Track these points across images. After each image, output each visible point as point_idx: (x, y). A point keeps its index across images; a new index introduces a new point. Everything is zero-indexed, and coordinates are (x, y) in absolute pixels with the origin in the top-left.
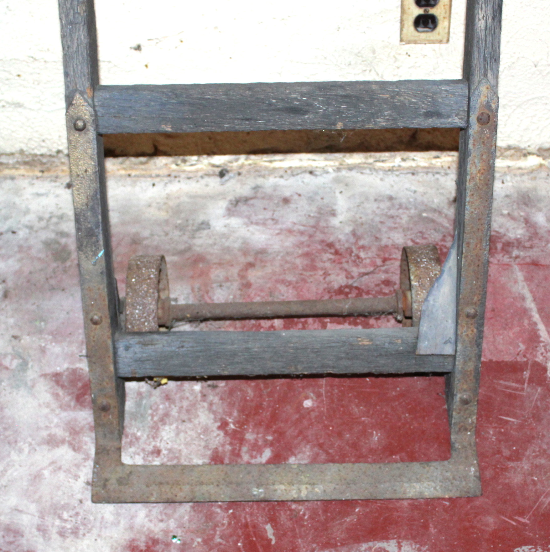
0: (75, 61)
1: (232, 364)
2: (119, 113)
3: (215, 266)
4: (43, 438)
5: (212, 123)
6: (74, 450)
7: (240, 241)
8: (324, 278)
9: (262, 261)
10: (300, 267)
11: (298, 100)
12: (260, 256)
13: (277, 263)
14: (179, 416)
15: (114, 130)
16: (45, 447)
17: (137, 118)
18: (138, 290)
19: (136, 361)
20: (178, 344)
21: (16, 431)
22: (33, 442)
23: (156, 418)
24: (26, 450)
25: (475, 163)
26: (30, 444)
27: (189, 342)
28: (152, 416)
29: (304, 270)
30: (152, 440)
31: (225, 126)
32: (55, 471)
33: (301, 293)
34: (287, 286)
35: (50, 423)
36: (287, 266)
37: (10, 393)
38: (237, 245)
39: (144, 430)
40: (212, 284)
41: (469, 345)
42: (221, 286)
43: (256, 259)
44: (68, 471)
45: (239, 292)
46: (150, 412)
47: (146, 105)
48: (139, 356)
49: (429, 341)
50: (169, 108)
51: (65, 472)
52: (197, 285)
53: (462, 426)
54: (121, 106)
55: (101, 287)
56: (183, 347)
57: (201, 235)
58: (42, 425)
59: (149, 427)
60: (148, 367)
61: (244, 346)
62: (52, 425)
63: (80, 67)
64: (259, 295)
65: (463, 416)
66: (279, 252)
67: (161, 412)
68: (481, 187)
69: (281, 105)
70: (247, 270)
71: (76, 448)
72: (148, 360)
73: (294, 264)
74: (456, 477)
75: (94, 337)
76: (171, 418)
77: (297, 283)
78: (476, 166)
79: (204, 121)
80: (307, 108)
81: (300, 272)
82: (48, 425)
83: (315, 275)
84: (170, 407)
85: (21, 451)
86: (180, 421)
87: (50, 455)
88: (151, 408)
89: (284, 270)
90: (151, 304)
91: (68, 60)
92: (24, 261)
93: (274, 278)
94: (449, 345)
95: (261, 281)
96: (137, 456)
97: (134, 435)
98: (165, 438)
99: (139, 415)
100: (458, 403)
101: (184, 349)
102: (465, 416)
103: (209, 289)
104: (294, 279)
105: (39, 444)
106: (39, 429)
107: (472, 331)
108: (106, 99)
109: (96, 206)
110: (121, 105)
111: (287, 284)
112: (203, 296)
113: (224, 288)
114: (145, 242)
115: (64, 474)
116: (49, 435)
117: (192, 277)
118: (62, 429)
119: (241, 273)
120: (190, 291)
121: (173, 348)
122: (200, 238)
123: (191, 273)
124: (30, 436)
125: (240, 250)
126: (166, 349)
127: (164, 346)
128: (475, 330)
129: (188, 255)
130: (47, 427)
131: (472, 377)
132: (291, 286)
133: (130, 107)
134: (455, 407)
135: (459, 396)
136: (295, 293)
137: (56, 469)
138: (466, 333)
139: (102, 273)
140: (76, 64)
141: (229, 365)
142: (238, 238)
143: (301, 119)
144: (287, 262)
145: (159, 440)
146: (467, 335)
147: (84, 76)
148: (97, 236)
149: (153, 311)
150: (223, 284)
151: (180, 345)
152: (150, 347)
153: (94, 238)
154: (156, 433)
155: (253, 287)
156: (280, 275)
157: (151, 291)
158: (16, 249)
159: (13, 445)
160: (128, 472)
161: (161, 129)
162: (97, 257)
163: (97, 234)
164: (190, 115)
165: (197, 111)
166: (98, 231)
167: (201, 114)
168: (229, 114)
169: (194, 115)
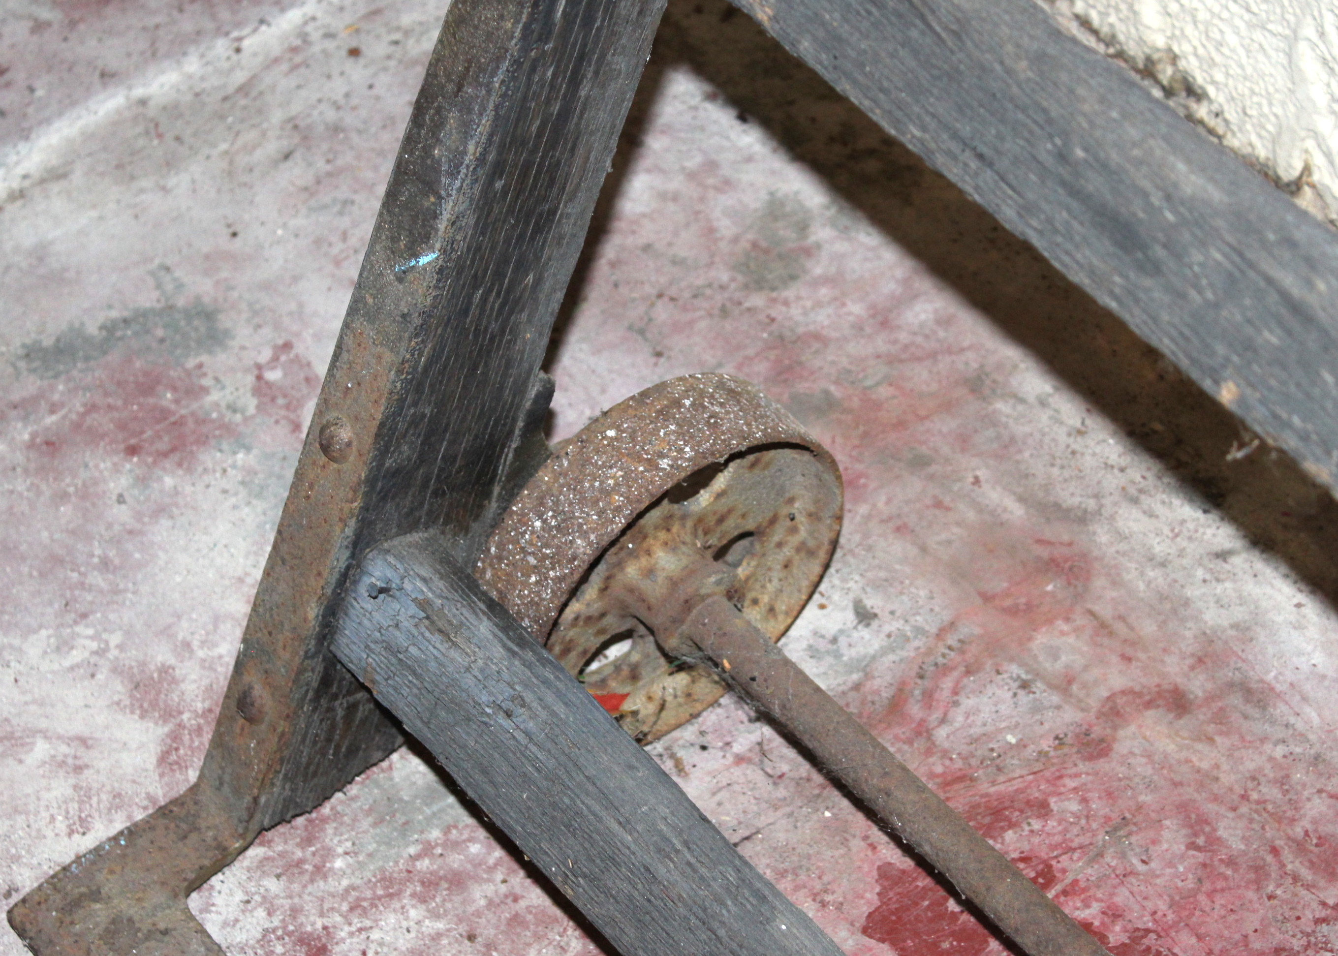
3: (1080, 620)
4: (143, 664)
5: (882, 90)
6: (163, 759)
7: (1239, 614)
8: (1318, 921)
9: (1220, 718)
10: (1298, 831)
11: (1149, 207)
12: (1235, 700)
13: (1251, 762)
14: (478, 914)
16: (119, 688)
18: (589, 469)
19: (387, 647)
20: (502, 693)
21: (116, 591)
22: (113, 653)
23: (424, 864)
24: (76, 656)
26: (100, 653)
27: (534, 717)
28: (427, 850)
29: (1300, 847)
30: (345, 907)
32: (62, 764)
33: (1202, 899)
34: (1192, 846)
35: (203, 643)
36: (1273, 793)
37: (225, 492)
38: (1213, 617)
39: (361, 865)
40: (1012, 660)
42: (1025, 685)
43: (1210, 698)
44: (84, 794)
45: (1046, 744)
46: (435, 834)
51: (76, 787)
52: (968, 629)
55: (388, 357)
56: (509, 714)
57: (1159, 509)
58: (183, 631)
59: (382, 870)
60: (406, 691)
61: (647, 860)
62: (201, 654)
64: (1084, 800)
66: (1302, 738)
67: (455, 860)
69: (1094, 183)
70: (1149, 705)
71: (173, 757)
72: (412, 673)
73: (1295, 805)
75: (311, 486)
76: (457, 899)
77: (1231, 862)
79: (862, 65)
80: (1159, 252)
81: (1279, 843)
82: (195, 644)
83: (1308, 887)
84: (491, 869)
85: (63, 646)
86: (463, 929)
87: (101, 719)
88: (447, 830)
89: (1245, 797)
90: (584, 535)
92: (671, 207)
93: (1189, 793)
95: (1142, 768)
96: (261, 913)
97: (328, 853)
98: (375, 935)
99: (401, 819)
101: (507, 724)
103: (989, 665)
104: (1237, 845)
105: (116, 670)
106: (166, 632)
111: (1201, 841)
112: (945, 670)
113: (1024, 698)
114: (1001, 406)
115: (70, 792)
116: (165, 670)
117: (987, 598)
118: (205, 682)
119: (1121, 701)
120: (934, 630)
121: (484, 698)
122: (1151, 514)
123: (999, 585)
124: (129, 633)
125: (1208, 638)
126: (468, 681)
127: (468, 669)
129: (1061, 532)
130: (187, 645)
132: (1201, 857)
136: (1190, 884)
137: (70, 761)
139: (405, 317)
142: (1242, 600)
143: (1127, 278)
144: (1283, 782)
145: (357, 923)
149: (574, 558)
150: (1039, 685)
151: (508, 705)
152: (436, 638)
154: (375, 902)
155: (1102, 765)
156: (1215, 798)
157: (618, 499)
158: (694, 162)
159: (70, 617)
160: (162, 926)
162: (413, 263)
163: (443, 193)
164: (837, 15)
165: (859, 18)
166: (449, 185)
167: (867, 37)
168: (937, 99)
169: (847, 27)
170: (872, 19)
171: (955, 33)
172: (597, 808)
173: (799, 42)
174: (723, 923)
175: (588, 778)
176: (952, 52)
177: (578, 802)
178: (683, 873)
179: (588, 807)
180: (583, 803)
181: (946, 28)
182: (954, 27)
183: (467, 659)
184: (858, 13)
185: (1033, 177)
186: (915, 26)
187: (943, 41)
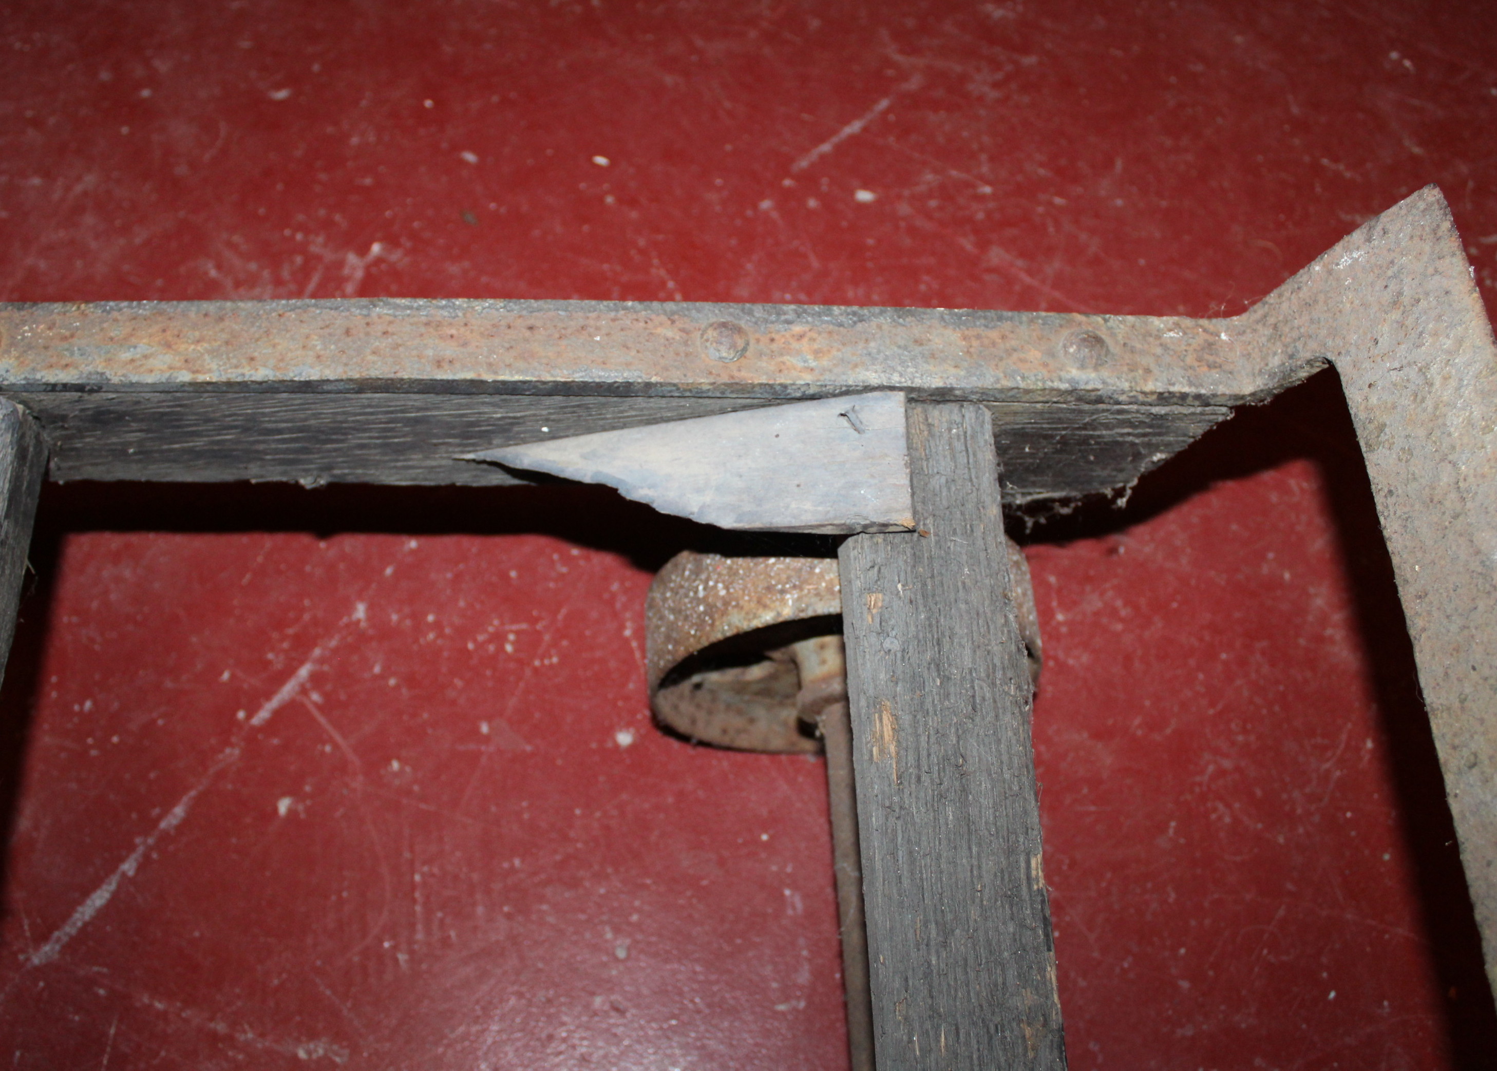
25: (132, 361)
41: (861, 345)
49: (855, 485)
53: (1199, 360)
65: (1157, 358)
68: (224, 336)
74: (1387, 297)
78: (146, 357)
94: (865, 416)
100: (1105, 373)
102: (1159, 351)
107: (801, 337)
128: (797, 329)
131: (994, 334)
134: (1126, 386)
135: (1074, 373)
138: (810, 357)
146: (817, 353)
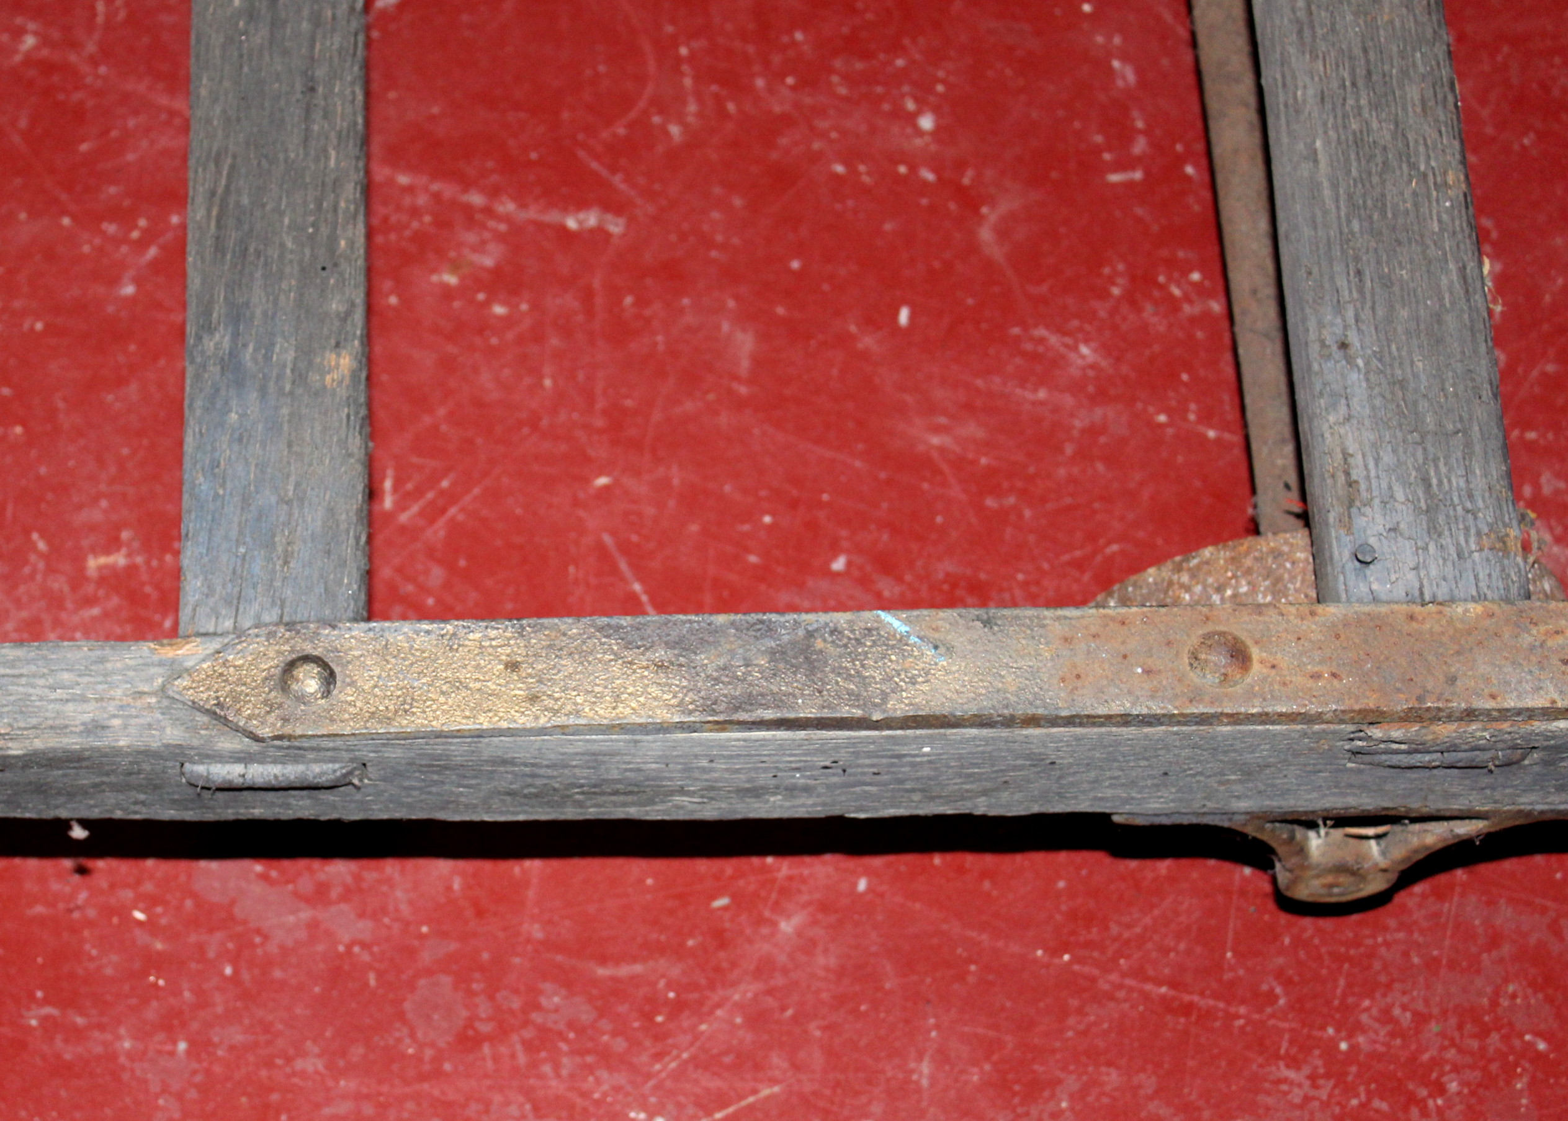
0: (38, 691)
1: (1406, 156)
2: (270, 545)
5: (319, 207)
15: (343, 563)
17: (292, 479)
19: (1433, 530)
20: (1333, 367)
31: (332, 163)
47: (240, 440)
48: (1404, 516)
50: (255, 360)
54: (241, 533)
55: (1058, 628)
56: (1343, 346)
60: (1458, 482)
63: (66, 676)
72: (1426, 482)
75: (1317, 676)
79: (312, 237)
91: (34, 721)
101: (1353, 338)
108: (210, 592)
109: (674, 634)
110: (234, 534)
121: (1355, 377)
127: (1349, 418)
133: (246, 501)
139: (987, 623)
140: (53, 688)
141: (1413, 166)
147: (102, 660)
148: (810, 635)
151: (1337, 354)
152: (1358, 474)
153: (819, 644)
161: (342, 392)
162: (913, 639)
163: (801, 632)
164: (284, 285)
165: (270, 260)
166: (785, 628)
167: (282, 245)
168: (286, 151)
169: (288, 270)
170: (262, 247)
171: (217, 163)
172: (1327, 193)
173: (338, 314)
174: (1293, 10)
175: (1315, 228)
176: (234, 157)
177: (1343, 214)
178: (1294, 78)
179: (1337, 200)
180: (1338, 208)
181: (219, 172)
182: (212, 166)
183: (1342, 431)
184: (266, 264)
185: (288, 31)
186: (237, 203)
187: (233, 167)
